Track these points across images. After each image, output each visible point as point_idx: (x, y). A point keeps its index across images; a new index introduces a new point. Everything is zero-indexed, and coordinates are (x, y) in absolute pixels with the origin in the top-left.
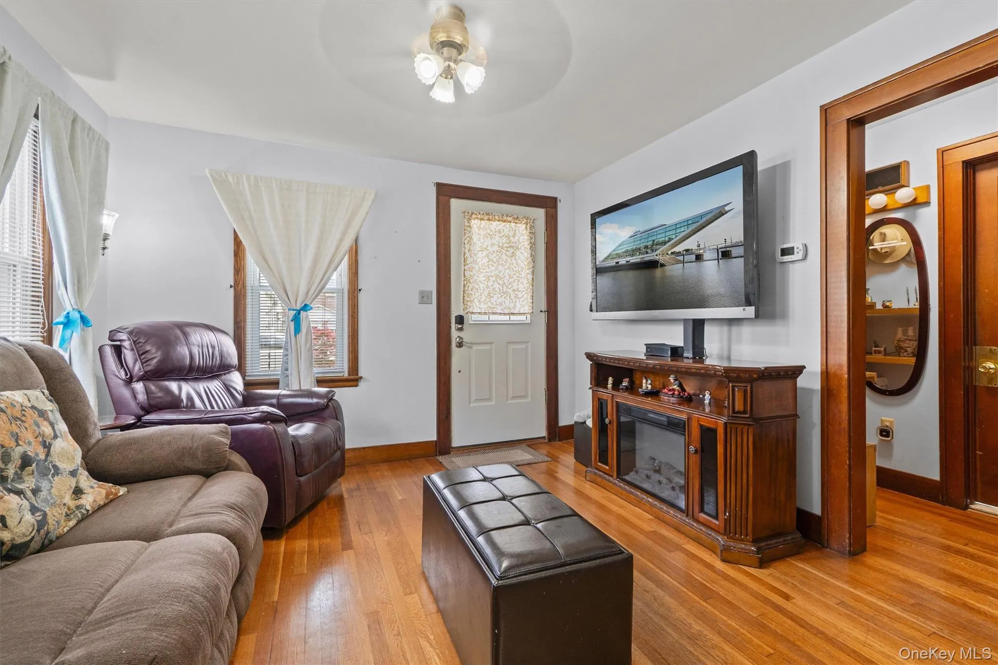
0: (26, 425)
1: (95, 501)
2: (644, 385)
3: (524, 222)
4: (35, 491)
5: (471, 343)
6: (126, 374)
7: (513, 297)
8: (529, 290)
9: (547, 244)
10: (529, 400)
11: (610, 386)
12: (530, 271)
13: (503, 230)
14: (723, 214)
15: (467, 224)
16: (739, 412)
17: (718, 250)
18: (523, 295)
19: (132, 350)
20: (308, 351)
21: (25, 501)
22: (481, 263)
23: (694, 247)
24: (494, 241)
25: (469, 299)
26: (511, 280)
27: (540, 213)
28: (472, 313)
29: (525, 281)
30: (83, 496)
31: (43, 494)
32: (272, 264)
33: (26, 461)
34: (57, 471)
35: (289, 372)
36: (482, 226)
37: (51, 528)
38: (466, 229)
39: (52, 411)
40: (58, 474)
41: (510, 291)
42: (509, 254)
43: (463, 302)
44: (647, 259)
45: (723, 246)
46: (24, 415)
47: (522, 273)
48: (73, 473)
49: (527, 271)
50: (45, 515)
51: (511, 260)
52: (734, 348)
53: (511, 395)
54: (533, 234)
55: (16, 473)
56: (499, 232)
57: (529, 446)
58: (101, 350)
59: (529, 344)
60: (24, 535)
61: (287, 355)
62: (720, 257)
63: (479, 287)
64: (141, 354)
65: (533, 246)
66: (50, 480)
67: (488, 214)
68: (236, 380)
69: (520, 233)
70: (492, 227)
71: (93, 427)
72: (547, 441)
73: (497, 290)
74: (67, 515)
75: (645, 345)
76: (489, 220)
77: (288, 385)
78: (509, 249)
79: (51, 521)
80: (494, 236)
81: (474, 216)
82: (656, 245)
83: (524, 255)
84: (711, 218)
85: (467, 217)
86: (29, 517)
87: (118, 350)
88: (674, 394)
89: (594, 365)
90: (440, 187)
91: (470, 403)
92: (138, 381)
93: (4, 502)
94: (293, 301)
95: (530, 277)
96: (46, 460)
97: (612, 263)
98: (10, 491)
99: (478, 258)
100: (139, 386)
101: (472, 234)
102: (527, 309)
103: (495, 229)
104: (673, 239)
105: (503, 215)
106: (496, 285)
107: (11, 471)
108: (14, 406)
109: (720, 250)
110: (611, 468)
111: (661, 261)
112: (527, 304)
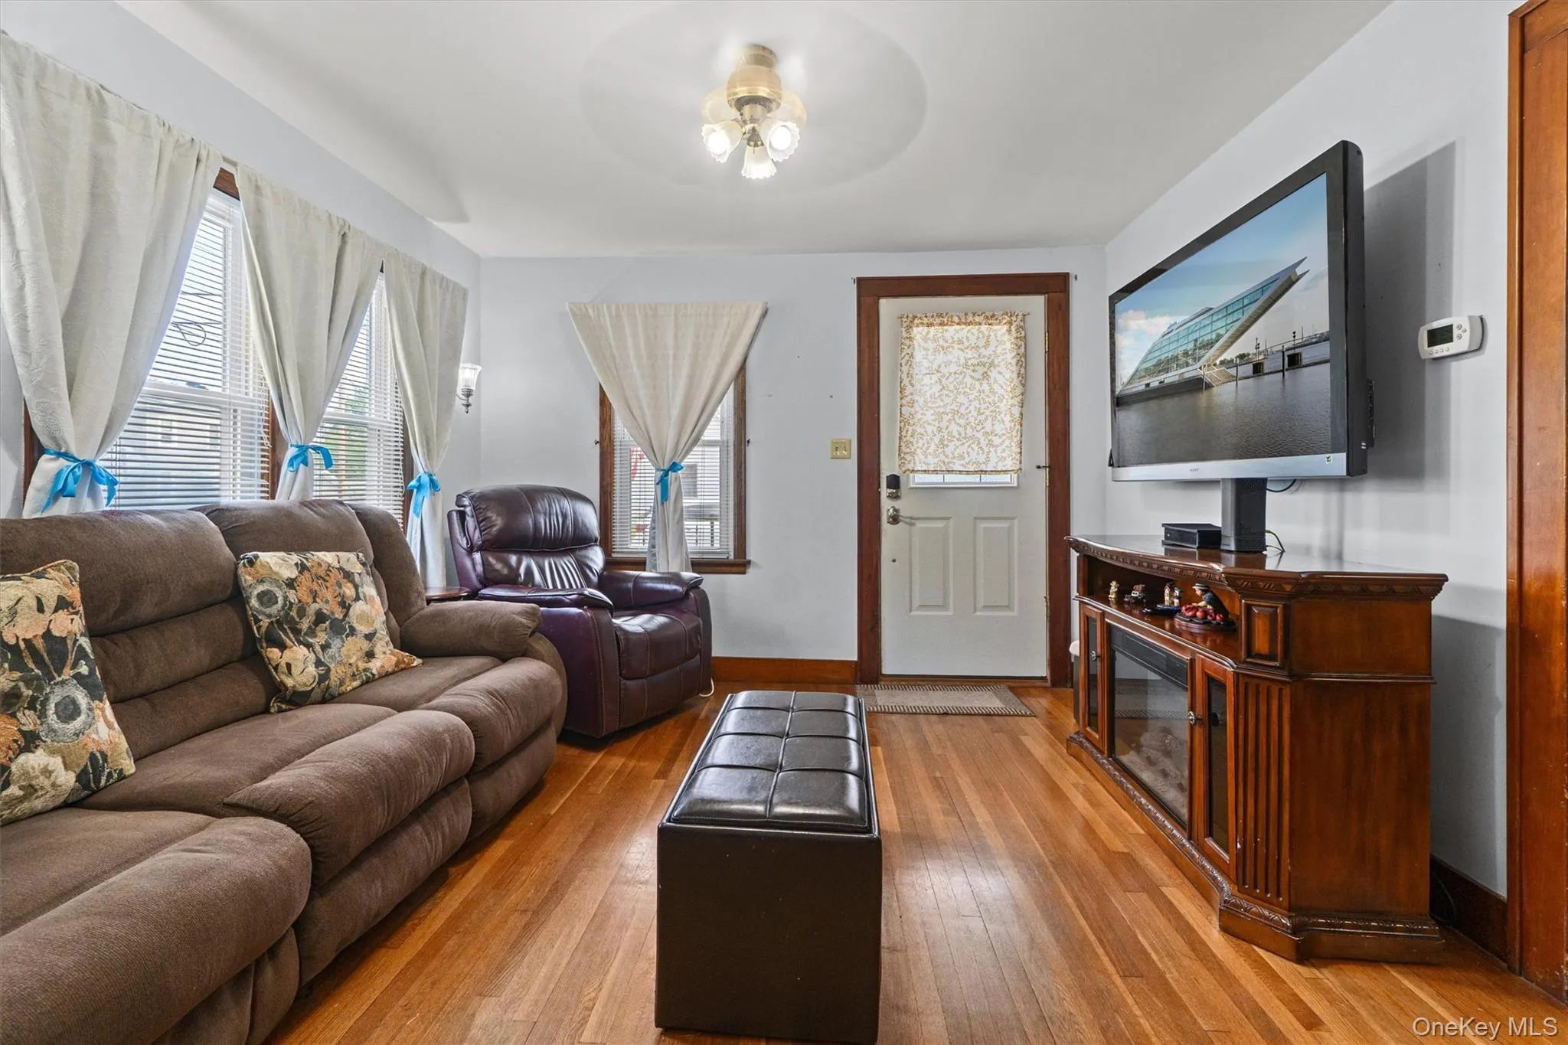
0: (328, 584)
1: (382, 667)
2: (1167, 598)
3: (1004, 321)
4: (325, 647)
5: (911, 518)
6: (468, 544)
7: (983, 443)
8: (1014, 433)
9: (1050, 353)
10: (1015, 614)
11: (1112, 596)
12: (1016, 401)
13: (967, 338)
14: (1294, 283)
15: (905, 335)
16: (1260, 656)
17: (1283, 352)
18: (1004, 441)
19: (473, 516)
20: (678, 522)
21: (312, 653)
22: (928, 394)
23: (1250, 349)
24: (950, 357)
25: (908, 450)
26: (979, 418)
27: (1036, 305)
28: (913, 471)
29: (1008, 418)
30: (373, 660)
31: (332, 651)
32: (636, 412)
33: (320, 618)
34: (353, 631)
35: (657, 549)
36: (931, 335)
37: (333, 684)
38: (904, 343)
39: (360, 574)
40: (352, 635)
41: (979, 435)
42: (977, 375)
43: (900, 455)
44: (1187, 376)
45: (1290, 345)
46: (328, 575)
47: (1002, 405)
48: (369, 637)
49: (1011, 402)
50: (329, 670)
51: (981, 384)
52: (1350, 535)
53: (981, 603)
54: (1023, 340)
55: (310, 627)
56: (960, 342)
57: (1011, 689)
58: (449, 515)
59: (1016, 522)
60: (305, 685)
61: (654, 528)
62: (1286, 366)
63: (926, 431)
64: (482, 521)
65: (1023, 360)
66: (342, 638)
67: (940, 316)
68: (596, 558)
69: (1001, 339)
70: (947, 336)
71: (416, 595)
72: (1049, 684)
73: (955, 433)
74: (354, 675)
75: (1163, 525)
76: (942, 324)
77: (654, 567)
78: (977, 368)
79: (334, 678)
80: (951, 350)
81: (916, 321)
82: (1200, 348)
83: (1005, 376)
84: (1276, 291)
85: (905, 325)
86: (312, 669)
87: (462, 515)
88: (1195, 616)
89: (1081, 559)
90: (861, 282)
91: (911, 610)
92: (477, 551)
93: (292, 651)
94: (660, 462)
95: (1016, 411)
96: (343, 620)
97: (1139, 386)
98: (300, 643)
99: (923, 386)
100: (477, 556)
101: (914, 348)
102: (1010, 463)
103: (952, 338)
104: (1222, 336)
105: (966, 314)
106: (953, 427)
107: (305, 625)
108: (320, 565)
109: (1286, 354)
110: (1102, 737)
111: (1207, 379)
112: (1009, 456)
